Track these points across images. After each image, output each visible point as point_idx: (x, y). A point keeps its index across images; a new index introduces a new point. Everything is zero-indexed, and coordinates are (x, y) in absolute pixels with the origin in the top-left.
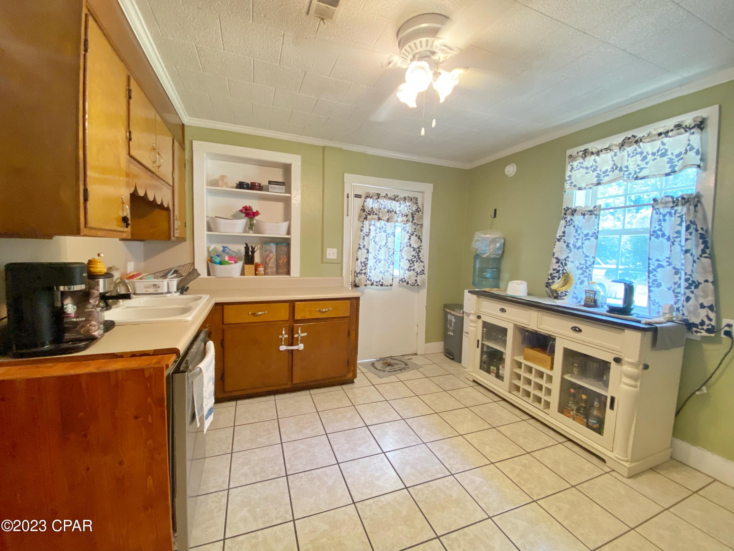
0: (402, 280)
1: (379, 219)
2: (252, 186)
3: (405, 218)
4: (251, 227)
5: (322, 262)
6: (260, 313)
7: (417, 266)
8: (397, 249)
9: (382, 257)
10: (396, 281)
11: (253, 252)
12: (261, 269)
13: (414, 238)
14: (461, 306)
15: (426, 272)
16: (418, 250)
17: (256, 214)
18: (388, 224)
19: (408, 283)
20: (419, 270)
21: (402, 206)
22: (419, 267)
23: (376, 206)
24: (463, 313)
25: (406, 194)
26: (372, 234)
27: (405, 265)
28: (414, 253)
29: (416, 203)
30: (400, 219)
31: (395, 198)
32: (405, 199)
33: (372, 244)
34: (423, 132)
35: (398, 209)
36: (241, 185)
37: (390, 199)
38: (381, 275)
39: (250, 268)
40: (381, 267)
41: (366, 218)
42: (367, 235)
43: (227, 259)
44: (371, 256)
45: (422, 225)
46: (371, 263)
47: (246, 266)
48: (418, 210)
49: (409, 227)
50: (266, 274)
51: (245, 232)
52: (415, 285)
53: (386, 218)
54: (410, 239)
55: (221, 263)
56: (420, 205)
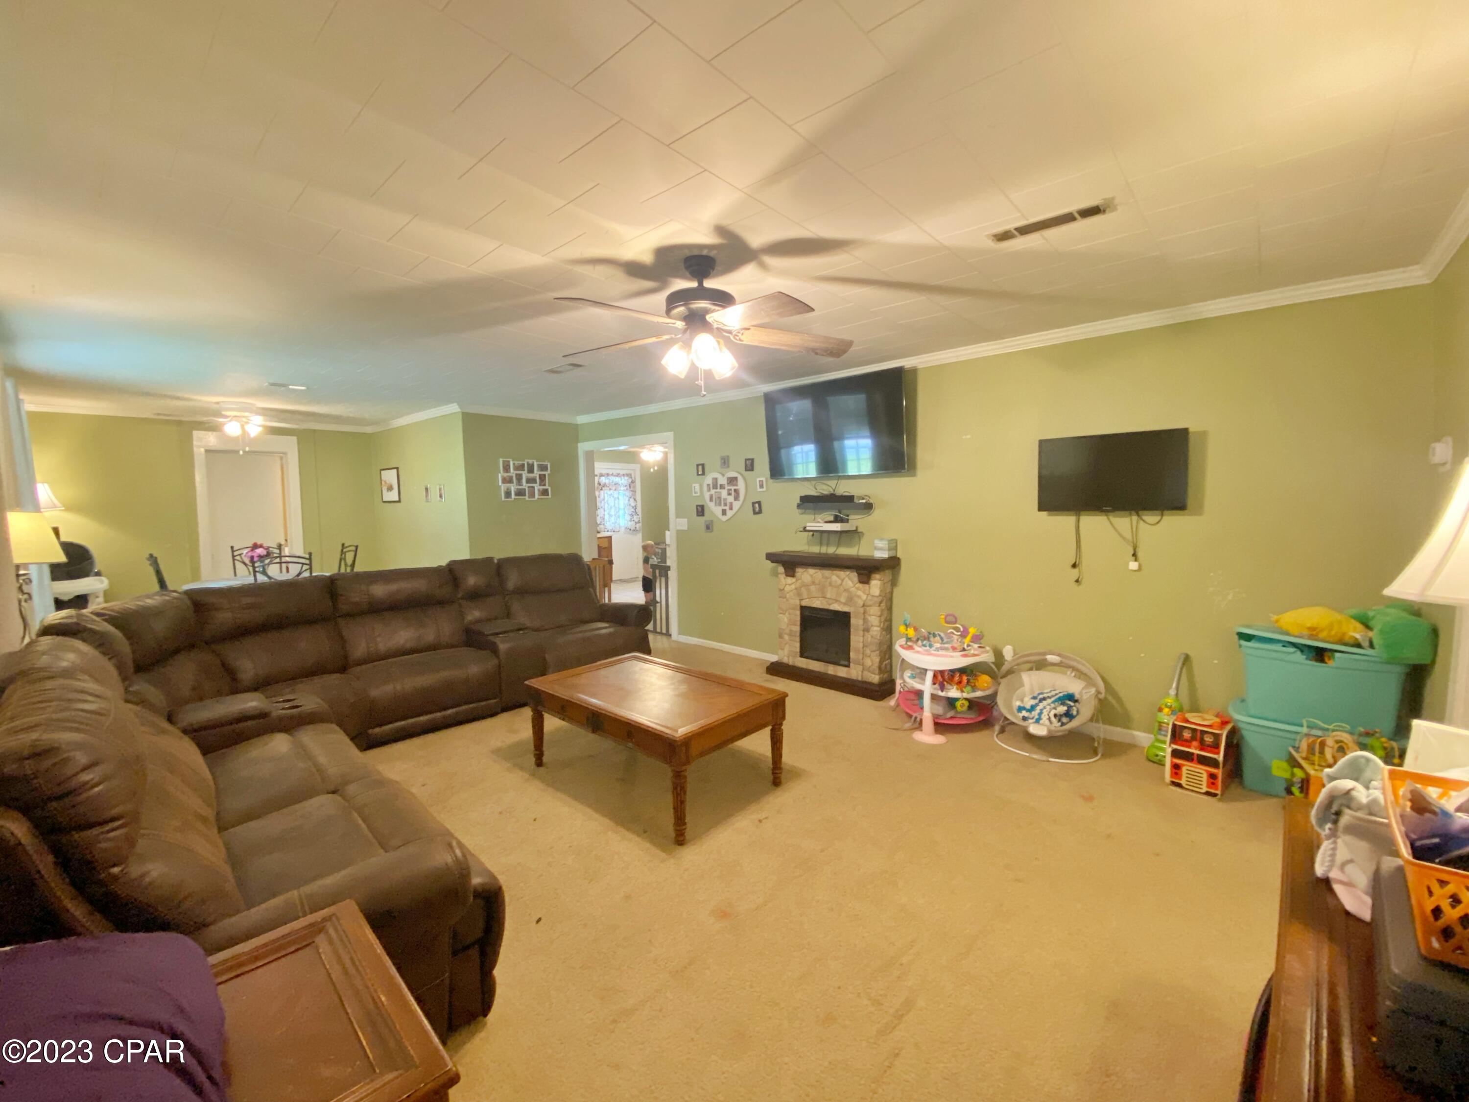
0: (626, 528)
1: (610, 489)
3: (625, 488)
7: (636, 518)
8: (622, 507)
9: (613, 513)
10: (623, 529)
13: (632, 500)
14: (665, 543)
15: (641, 521)
16: (635, 508)
18: (615, 492)
19: (630, 530)
20: (637, 520)
21: (623, 480)
22: (637, 518)
23: (607, 481)
24: (666, 545)
25: (625, 472)
26: (606, 499)
27: (628, 518)
28: (633, 510)
29: (631, 478)
30: (622, 488)
31: (618, 475)
32: (624, 475)
33: (606, 505)
35: (620, 482)
37: (615, 476)
38: (613, 525)
40: (613, 519)
41: (602, 489)
42: (604, 500)
44: (606, 513)
45: (635, 492)
46: (607, 517)
48: (633, 482)
49: (628, 493)
52: (635, 530)
53: (614, 488)
54: (629, 500)
56: (633, 479)
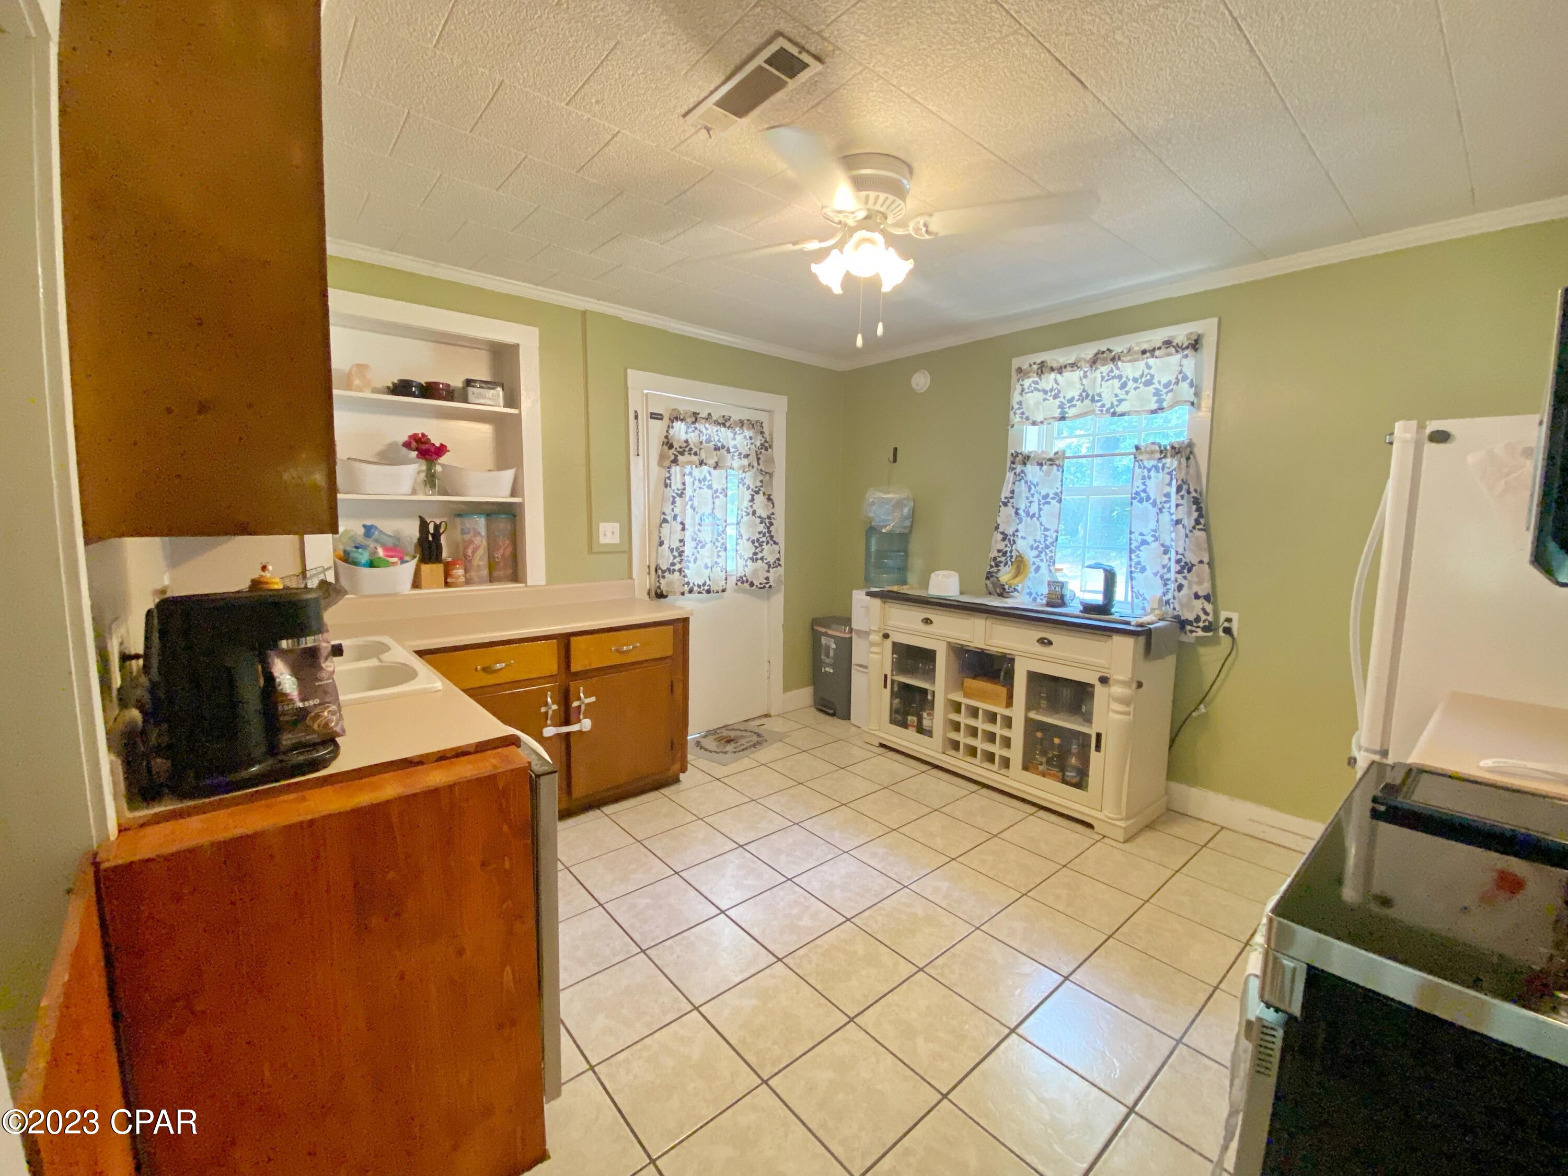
0: (742, 580)
1: (702, 463)
2: (429, 390)
3: (745, 462)
4: (431, 480)
5: (590, 551)
6: (498, 666)
7: (768, 552)
8: (732, 519)
9: (706, 535)
10: (732, 580)
11: (437, 535)
12: (459, 572)
13: (760, 498)
14: (847, 621)
15: (782, 562)
16: (768, 522)
17: (441, 450)
18: (715, 473)
19: (752, 584)
20: (771, 560)
21: (738, 437)
22: (772, 552)
23: (693, 437)
24: (851, 630)
25: (745, 415)
26: (689, 492)
27: (747, 550)
28: (761, 528)
29: (762, 433)
30: (736, 463)
31: (724, 422)
32: (742, 423)
33: (689, 511)
34: (859, 342)
35: (731, 444)
36: (403, 388)
37: (717, 423)
38: (707, 572)
39: (432, 571)
40: (706, 556)
41: (675, 461)
42: (681, 495)
43: (381, 552)
44: (688, 534)
45: (771, 475)
46: (688, 550)
47: (425, 568)
48: (766, 446)
49: (750, 479)
50: (468, 582)
51: (414, 492)
52: (766, 587)
53: (712, 462)
54: (752, 500)
55: (371, 565)
56: (767, 435)
